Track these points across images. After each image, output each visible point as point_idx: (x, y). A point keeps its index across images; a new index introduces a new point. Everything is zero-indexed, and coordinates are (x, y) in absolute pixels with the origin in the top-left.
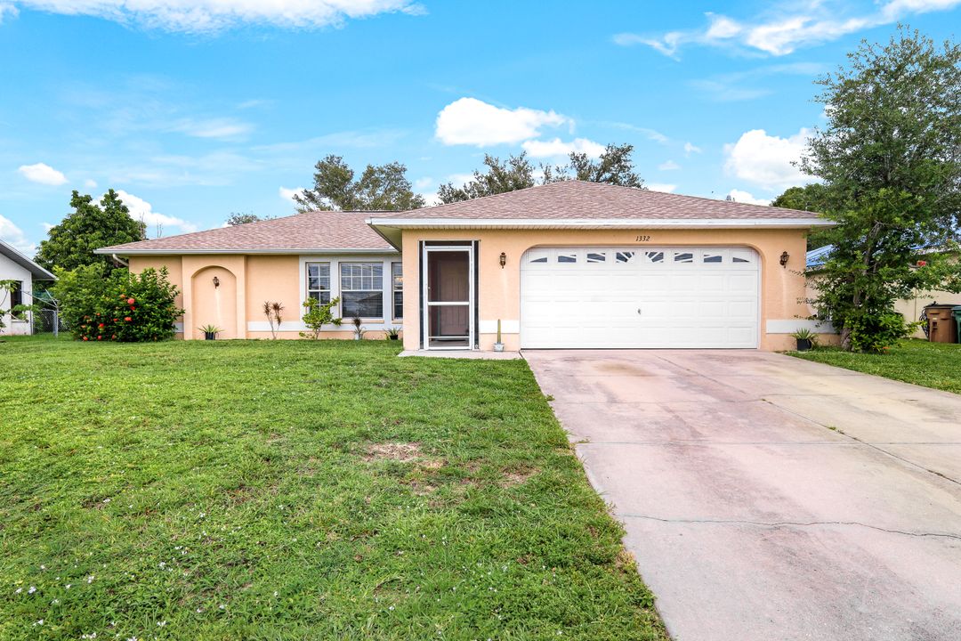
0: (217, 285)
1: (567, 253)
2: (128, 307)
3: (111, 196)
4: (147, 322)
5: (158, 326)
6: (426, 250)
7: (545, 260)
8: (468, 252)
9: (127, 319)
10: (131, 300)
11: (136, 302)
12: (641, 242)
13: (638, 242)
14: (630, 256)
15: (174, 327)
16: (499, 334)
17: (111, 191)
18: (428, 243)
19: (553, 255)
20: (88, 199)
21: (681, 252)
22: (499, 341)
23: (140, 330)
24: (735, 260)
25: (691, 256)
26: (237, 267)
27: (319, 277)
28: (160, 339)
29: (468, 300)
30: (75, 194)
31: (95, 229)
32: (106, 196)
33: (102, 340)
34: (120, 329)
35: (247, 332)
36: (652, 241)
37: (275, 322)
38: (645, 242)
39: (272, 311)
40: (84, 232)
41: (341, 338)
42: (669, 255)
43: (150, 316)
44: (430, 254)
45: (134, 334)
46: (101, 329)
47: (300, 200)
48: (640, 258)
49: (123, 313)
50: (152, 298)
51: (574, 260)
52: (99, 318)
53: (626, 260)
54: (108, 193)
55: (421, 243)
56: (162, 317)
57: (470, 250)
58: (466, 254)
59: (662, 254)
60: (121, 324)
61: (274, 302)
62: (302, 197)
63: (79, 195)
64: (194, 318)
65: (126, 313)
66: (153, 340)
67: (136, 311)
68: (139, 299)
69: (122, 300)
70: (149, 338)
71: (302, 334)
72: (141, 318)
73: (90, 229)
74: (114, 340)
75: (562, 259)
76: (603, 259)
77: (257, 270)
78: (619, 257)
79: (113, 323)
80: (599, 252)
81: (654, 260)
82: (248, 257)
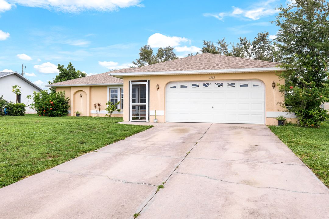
0: (81, 97)
1: (184, 84)
2: (51, 105)
3: (70, 65)
4: (58, 110)
5: (61, 111)
6: (132, 84)
7: (175, 87)
8: (146, 84)
9: (51, 109)
10: (52, 102)
11: (54, 103)
12: (212, 79)
13: (210, 79)
14: (209, 85)
15: (67, 112)
16: (156, 116)
17: (70, 63)
18: (132, 81)
19: (178, 85)
20: (63, 66)
21: (230, 83)
22: (156, 118)
23: (55, 113)
24: (254, 86)
25: (234, 84)
26: (87, 90)
27: (114, 94)
28: (61, 116)
29: (146, 103)
30: (59, 65)
31: (65, 77)
32: (69, 65)
33: (45, 116)
34: (49, 112)
35: (90, 114)
36: (216, 78)
37: (98, 110)
38: (213, 79)
39: (97, 106)
40: (61, 78)
41: (119, 117)
42: (225, 84)
43: (58, 108)
44: (133, 85)
45: (53, 114)
46: (44, 112)
47: (135, 63)
48: (213, 86)
49: (50, 107)
50: (59, 102)
51: (186, 87)
52: (44, 108)
53: (207, 86)
54: (69, 64)
55: (130, 81)
56: (62, 108)
57: (147, 83)
58: (145, 85)
59: (222, 84)
60: (50, 111)
61: (98, 103)
62: (136, 62)
63: (60, 65)
64: (74, 109)
65: (51, 107)
66: (59, 116)
67: (54, 106)
68: (54, 102)
69: (49, 102)
70: (58, 115)
71: (107, 115)
72: (56, 108)
73: (63, 77)
74: (48, 116)
75: (182, 86)
76: (198, 86)
77: (94, 91)
78: (205, 85)
79: (47, 110)
80: (196, 83)
81: (219, 86)
82: (91, 87)
